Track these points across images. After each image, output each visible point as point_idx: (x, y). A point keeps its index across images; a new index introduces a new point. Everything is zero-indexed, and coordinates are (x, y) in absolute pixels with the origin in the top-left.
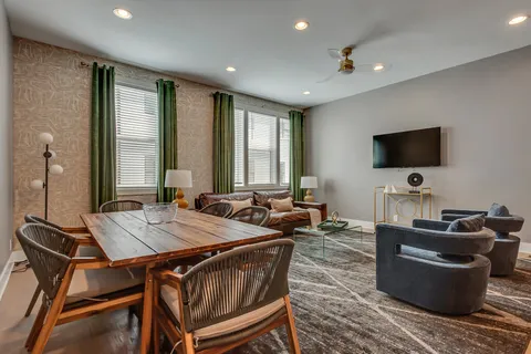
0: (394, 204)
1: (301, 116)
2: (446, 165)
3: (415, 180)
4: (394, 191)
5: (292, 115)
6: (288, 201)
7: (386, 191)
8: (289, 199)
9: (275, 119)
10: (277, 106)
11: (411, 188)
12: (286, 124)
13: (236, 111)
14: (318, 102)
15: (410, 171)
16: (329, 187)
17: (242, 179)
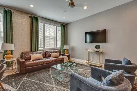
0: (91, 55)
1: (65, 26)
2: (107, 42)
3: (98, 47)
4: (91, 51)
5: (62, 26)
6: (57, 54)
7: (89, 50)
8: (58, 53)
9: (55, 27)
10: (56, 23)
11: (96, 50)
12: (59, 29)
13: (39, 23)
14: (70, 22)
15: (96, 44)
16: (73, 49)
17: (43, 46)
